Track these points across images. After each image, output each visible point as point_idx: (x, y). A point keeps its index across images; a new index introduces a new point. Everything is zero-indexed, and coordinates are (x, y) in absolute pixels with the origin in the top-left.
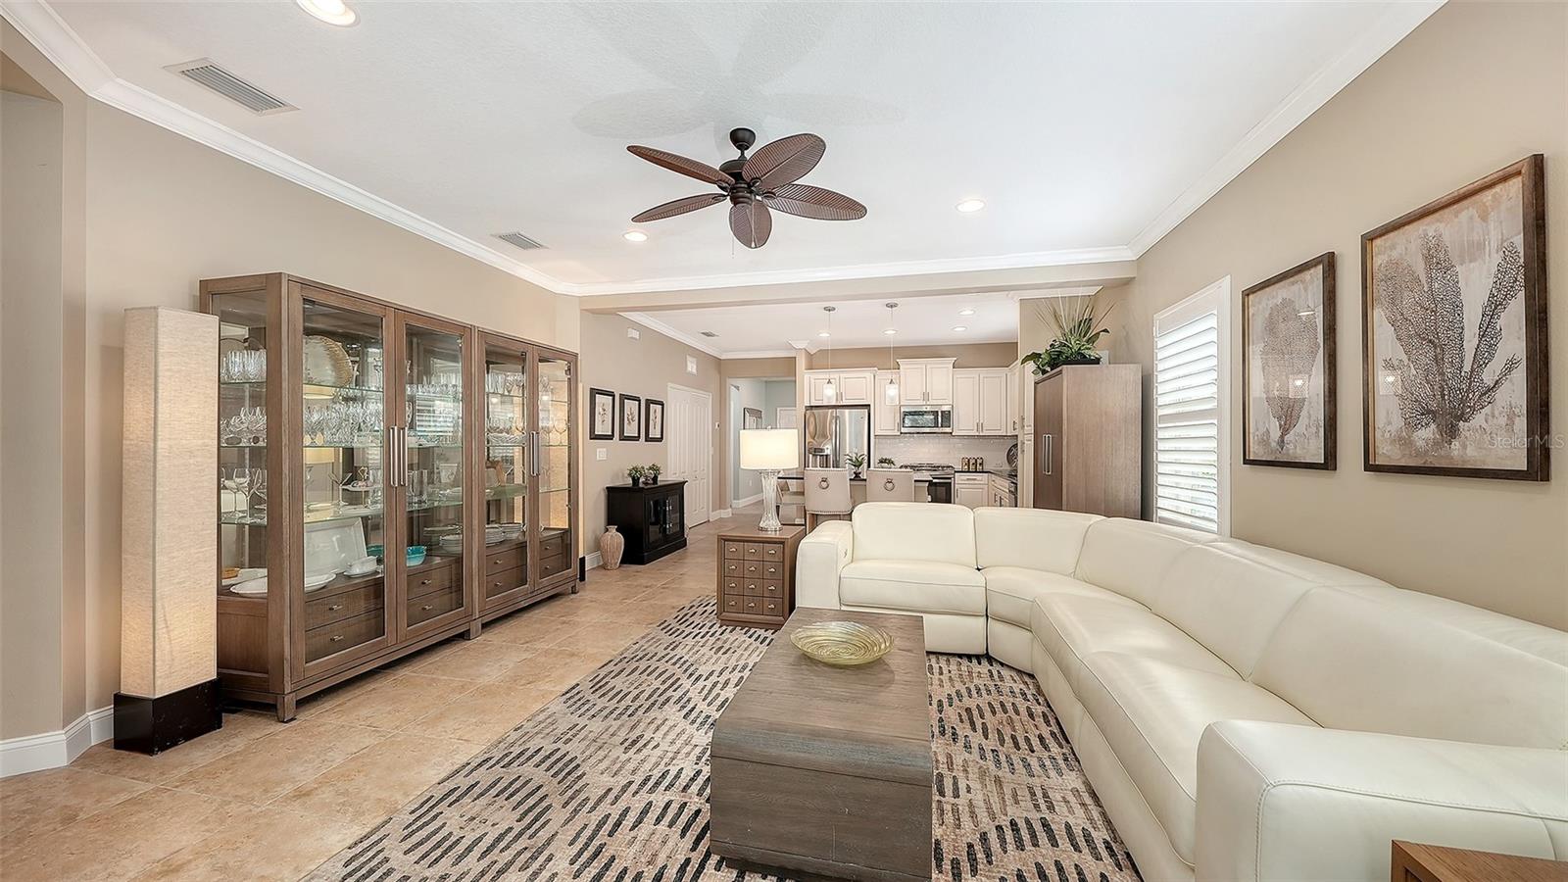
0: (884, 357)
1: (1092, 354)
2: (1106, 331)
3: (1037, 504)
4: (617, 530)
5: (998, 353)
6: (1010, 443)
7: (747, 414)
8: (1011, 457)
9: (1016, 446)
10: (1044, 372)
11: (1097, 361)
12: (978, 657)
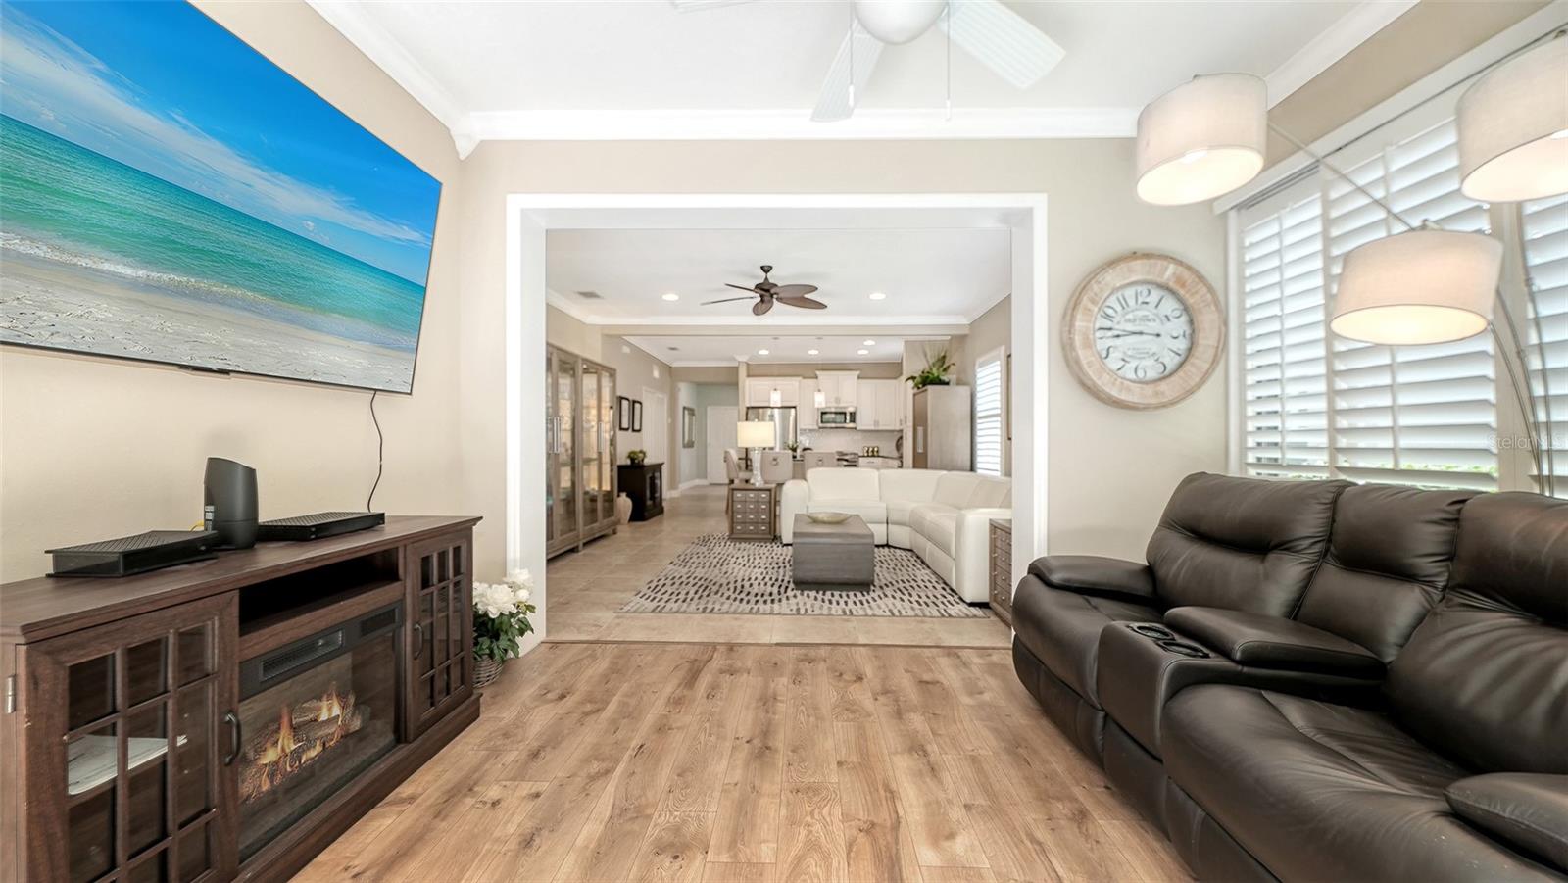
0: (808, 370)
1: (945, 378)
2: (953, 364)
3: (915, 467)
4: (628, 496)
5: (889, 369)
6: (899, 435)
7: (686, 412)
8: (899, 446)
9: (901, 438)
10: (919, 388)
11: (947, 384)
12: (883, 546)
